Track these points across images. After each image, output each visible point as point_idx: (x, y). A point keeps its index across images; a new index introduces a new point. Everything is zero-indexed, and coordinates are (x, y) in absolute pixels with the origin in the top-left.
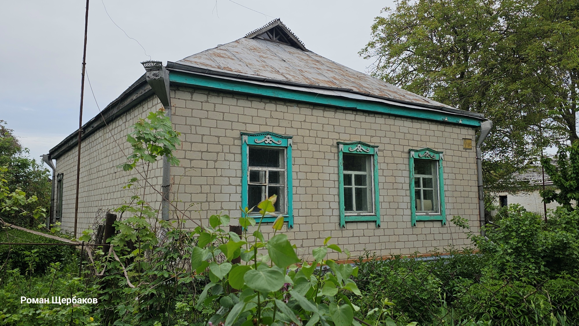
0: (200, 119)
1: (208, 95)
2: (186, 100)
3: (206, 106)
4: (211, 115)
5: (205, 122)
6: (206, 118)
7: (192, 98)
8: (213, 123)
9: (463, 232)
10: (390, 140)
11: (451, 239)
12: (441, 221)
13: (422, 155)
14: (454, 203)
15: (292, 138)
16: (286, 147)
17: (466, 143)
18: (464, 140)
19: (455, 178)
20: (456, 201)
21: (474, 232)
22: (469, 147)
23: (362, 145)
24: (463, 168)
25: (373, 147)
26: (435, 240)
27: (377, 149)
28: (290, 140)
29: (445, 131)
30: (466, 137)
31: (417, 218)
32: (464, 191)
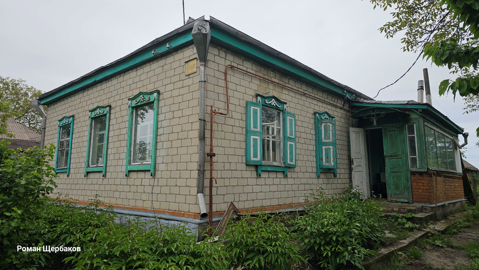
0: (52, 118)
4: (54, 115)
9: (176, 186)
10: (120, 96)
11: (160, 193)
12: (150, 171)
13: (136, 101)
14: (169, 148)
15: (73, 116)
16: (70, 124)
17: (189, 67)
18: (186, 64)
19: (173, 116)
20: (172, 145)
21: (190, 187)
22: (192, 71)
23: (101, 108)
24: (183, 102)
25: (106, 107)
26: (144, 192)
27: (108, 108)
28: (71, 118)
29: (165, 64)
30: (189, 58)
31: (130, 168)
32: (182, 131)
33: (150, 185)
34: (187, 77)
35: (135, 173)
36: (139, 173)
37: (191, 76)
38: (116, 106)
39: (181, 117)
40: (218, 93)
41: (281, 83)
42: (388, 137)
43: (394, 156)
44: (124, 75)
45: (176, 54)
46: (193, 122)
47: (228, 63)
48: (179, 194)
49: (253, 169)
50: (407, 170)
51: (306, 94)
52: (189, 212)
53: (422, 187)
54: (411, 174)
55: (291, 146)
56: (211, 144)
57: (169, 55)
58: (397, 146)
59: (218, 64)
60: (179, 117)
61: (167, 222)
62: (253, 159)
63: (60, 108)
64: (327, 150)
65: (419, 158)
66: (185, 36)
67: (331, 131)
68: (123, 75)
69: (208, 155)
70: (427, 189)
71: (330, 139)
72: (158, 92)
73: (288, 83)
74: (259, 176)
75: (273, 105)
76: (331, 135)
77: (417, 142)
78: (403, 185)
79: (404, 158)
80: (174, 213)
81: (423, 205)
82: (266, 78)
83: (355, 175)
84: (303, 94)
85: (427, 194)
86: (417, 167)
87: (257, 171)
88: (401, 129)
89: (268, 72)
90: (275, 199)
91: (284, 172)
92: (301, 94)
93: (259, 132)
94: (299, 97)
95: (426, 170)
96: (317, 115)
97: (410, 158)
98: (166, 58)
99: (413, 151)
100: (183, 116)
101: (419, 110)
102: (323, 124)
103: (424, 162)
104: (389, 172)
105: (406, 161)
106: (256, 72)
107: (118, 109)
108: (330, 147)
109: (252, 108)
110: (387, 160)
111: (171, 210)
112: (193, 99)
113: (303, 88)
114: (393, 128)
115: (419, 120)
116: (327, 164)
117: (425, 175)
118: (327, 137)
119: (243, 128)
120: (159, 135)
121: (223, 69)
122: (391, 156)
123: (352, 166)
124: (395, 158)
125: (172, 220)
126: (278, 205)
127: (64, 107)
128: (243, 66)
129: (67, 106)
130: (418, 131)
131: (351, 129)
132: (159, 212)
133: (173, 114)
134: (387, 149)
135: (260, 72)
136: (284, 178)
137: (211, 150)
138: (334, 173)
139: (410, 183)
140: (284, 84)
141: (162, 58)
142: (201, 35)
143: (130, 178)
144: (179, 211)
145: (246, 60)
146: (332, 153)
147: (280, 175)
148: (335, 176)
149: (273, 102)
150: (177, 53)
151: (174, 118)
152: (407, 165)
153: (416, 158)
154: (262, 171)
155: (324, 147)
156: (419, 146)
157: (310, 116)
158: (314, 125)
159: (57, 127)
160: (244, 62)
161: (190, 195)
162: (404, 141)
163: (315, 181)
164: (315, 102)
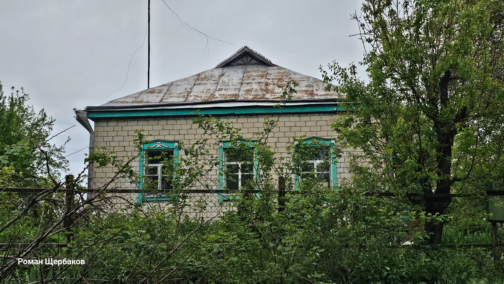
0: (113, 137)
1: (117, 122)
2: (104, 127)
3: (117, 128)
4: (120, 133)
5: (115, 138)
6: (116, 136)
7: (107, 125)
8: (121, 139)
10: (274, 134)
16: (174, 149)
27: (257, 143)
28: (176, 143)
72: (335, 140)
107: (271, 145)
120: (338, 173)
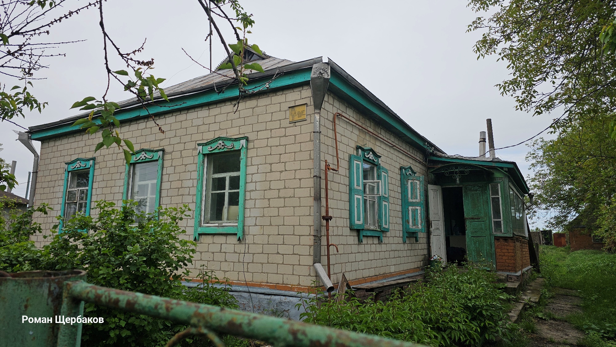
1: (55, 141)
7: (48, 145)
9: (278, 253)
10: (180, 138)
11: (253, 262)
12: (236, 234)
13: (211, 148)
14: (265, 208)
15: (94, 159)
16: (89, 168)
17: (295, 113)
18: (291, 109)
19: (271, 170)
20: (269, 204)
21: (300, 255)
22: (300, 118)
23: (147, 152)
24: (285, 153)
25: (157, 151)
26: (226, 261)
27: (160, 153)
28: (91, 161)
29: (257, 106)
30: (295, 103)
31: (200, 230)
32: (285, 188)
33: (235, 252)
34: (292, 125)
35: (210, 237)
36: (216, 237)
37: (297, 124)
38: (173, 151)
39: (282, 171)
40: (328, 146)
41: (375, 133)
42: (470, 198)
43: (476, 219)
44: (188, 113)
45: (273, 96)
46: (302, 179)
47: (335, 111)
48: (283, 263)
49: (355, 234)
50: (490, 235)
51: (394, 146)
52: (299, 284)
53: (506, 254)
54: (495, 239)
55: (385, 205)
56: (327, 205)
57: (263, 95)
58: (480, 208)
59: (328, 111)
60: (280, 171)
61: (269, 297)
62: (357, 222)
63: (68, 146)
64: (414, 211)
65: (504, 222)
66: (291, 77)
67: (418, 190)
68: (186, 112)
69: (324, 218)
70: (513, 256)
71: (417, 199)
72: (247, 139)
73: (380, 134)
74: (360, 241)
75: (371, 159)
76: (418, 194)
77: (502, 204)
78: (485, 252)
79: (487, 221)
80: (276, 286)
81: (508, 273)
82: (364, 127)
83: (433, 239)
84: (391, 145)
85: (513, 261)
86: (501, 231)
87: (358, 236)
88: (484, 189)
89: (365, 120)
90: (372, 269)
91: (379, 237)
92: (390, 146)
93: (361, 190)
94: (388, 149)
95: (512, 235)
96: (403, 170)
97: (494, 221)
98: (258, 99)
99: (497, 213)
100: (286, 170)
101: (505, 169)
102: (410, 181)
103: (510, 226)
104: (470, 237)
105: (489, 225)
106: (356, 120)
107: (177, 155)
108: (417, 208)
109: (355, 162)
110: (468, 223)
111: (271, 283)
112: (301, 151)
113: (392, 140)
114: (474, 187)
115: (503, 180)
116: (414, 227)
117: (510, 240)
118: (414, 195)
119: (346, 185)
120: (248, 191)
121: (331, 118)
122: (472, 219)
123: (431, 229)
124: (476, 220)
125: (275, 295)
126: (375, 276)
127: (75, 145)
128: (346, 113)
129: (82, 144)
130: (503, 192)
131: (430, 187)
132: (254, 285)
133: (271, 167)
134: (468, 210)
135: (359, 121)
136: (379, 244)
137: (327, 212)
138: (416, 238)
139: (493, 249)
140: (377, 134)
141: (252, 99)
142: (322, 80)
143: (201, 243)
144: (283, 284)
145: (348, 107)
146: (419, 215)
147: (376, 241)
148: (417, 241)
149: (371, 156)
150: (276, 95)
151: (271, 171)
152: (490, 229)
153: (500, 222)
154: (364, 236)
155: (410, 208)
156: (504, 209)
157: (397, 171)
158: (400, 182)
159: (61, 171)
160: (348, 109)
161: (299, 265)
162: (487, 202)
163: (401, 247)
164: (400, 155)
